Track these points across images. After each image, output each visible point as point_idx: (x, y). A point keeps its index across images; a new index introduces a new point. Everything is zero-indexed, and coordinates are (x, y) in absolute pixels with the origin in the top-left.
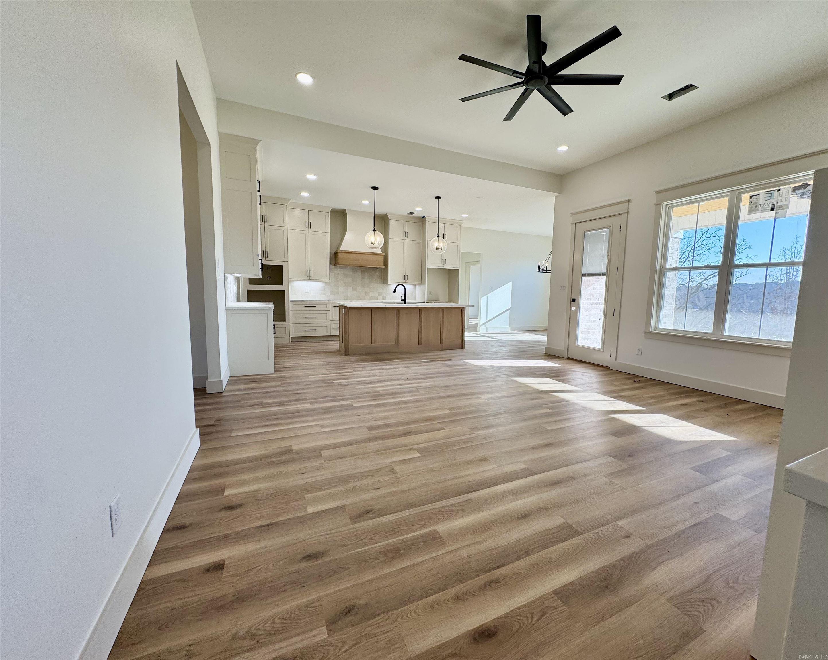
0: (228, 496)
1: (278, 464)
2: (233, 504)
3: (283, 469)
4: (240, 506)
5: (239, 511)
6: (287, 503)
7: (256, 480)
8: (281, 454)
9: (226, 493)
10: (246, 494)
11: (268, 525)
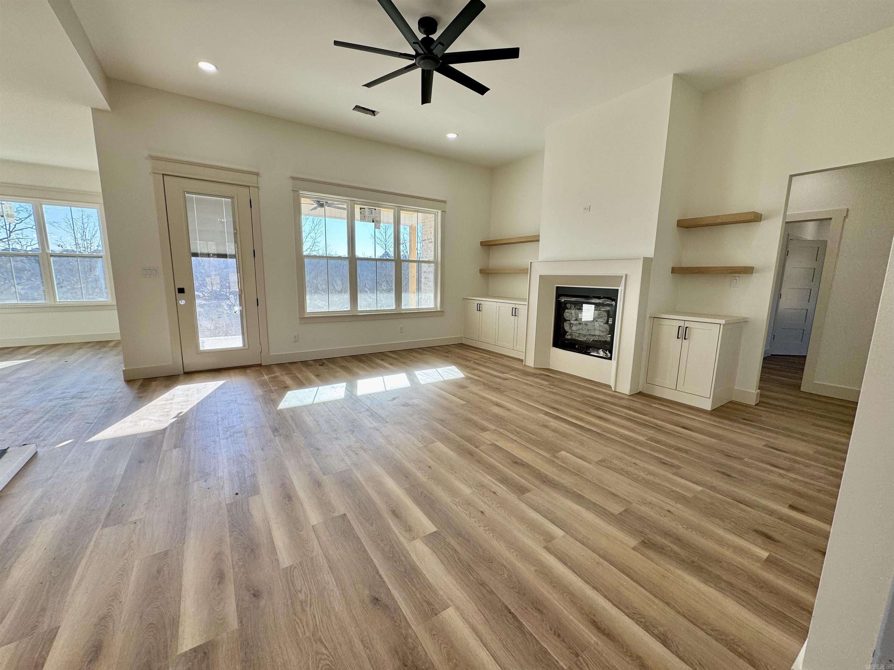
0: (766, 550)
1: (679, 540)
2: (763, 538)
3: (681, 530)
4: (756, 531)
5: (761, 529)
6: (711, 504)
7: (721, 542)
8: (660, 549)
9: (765, 554)
10: (744, 537)
11: (741, 503)
